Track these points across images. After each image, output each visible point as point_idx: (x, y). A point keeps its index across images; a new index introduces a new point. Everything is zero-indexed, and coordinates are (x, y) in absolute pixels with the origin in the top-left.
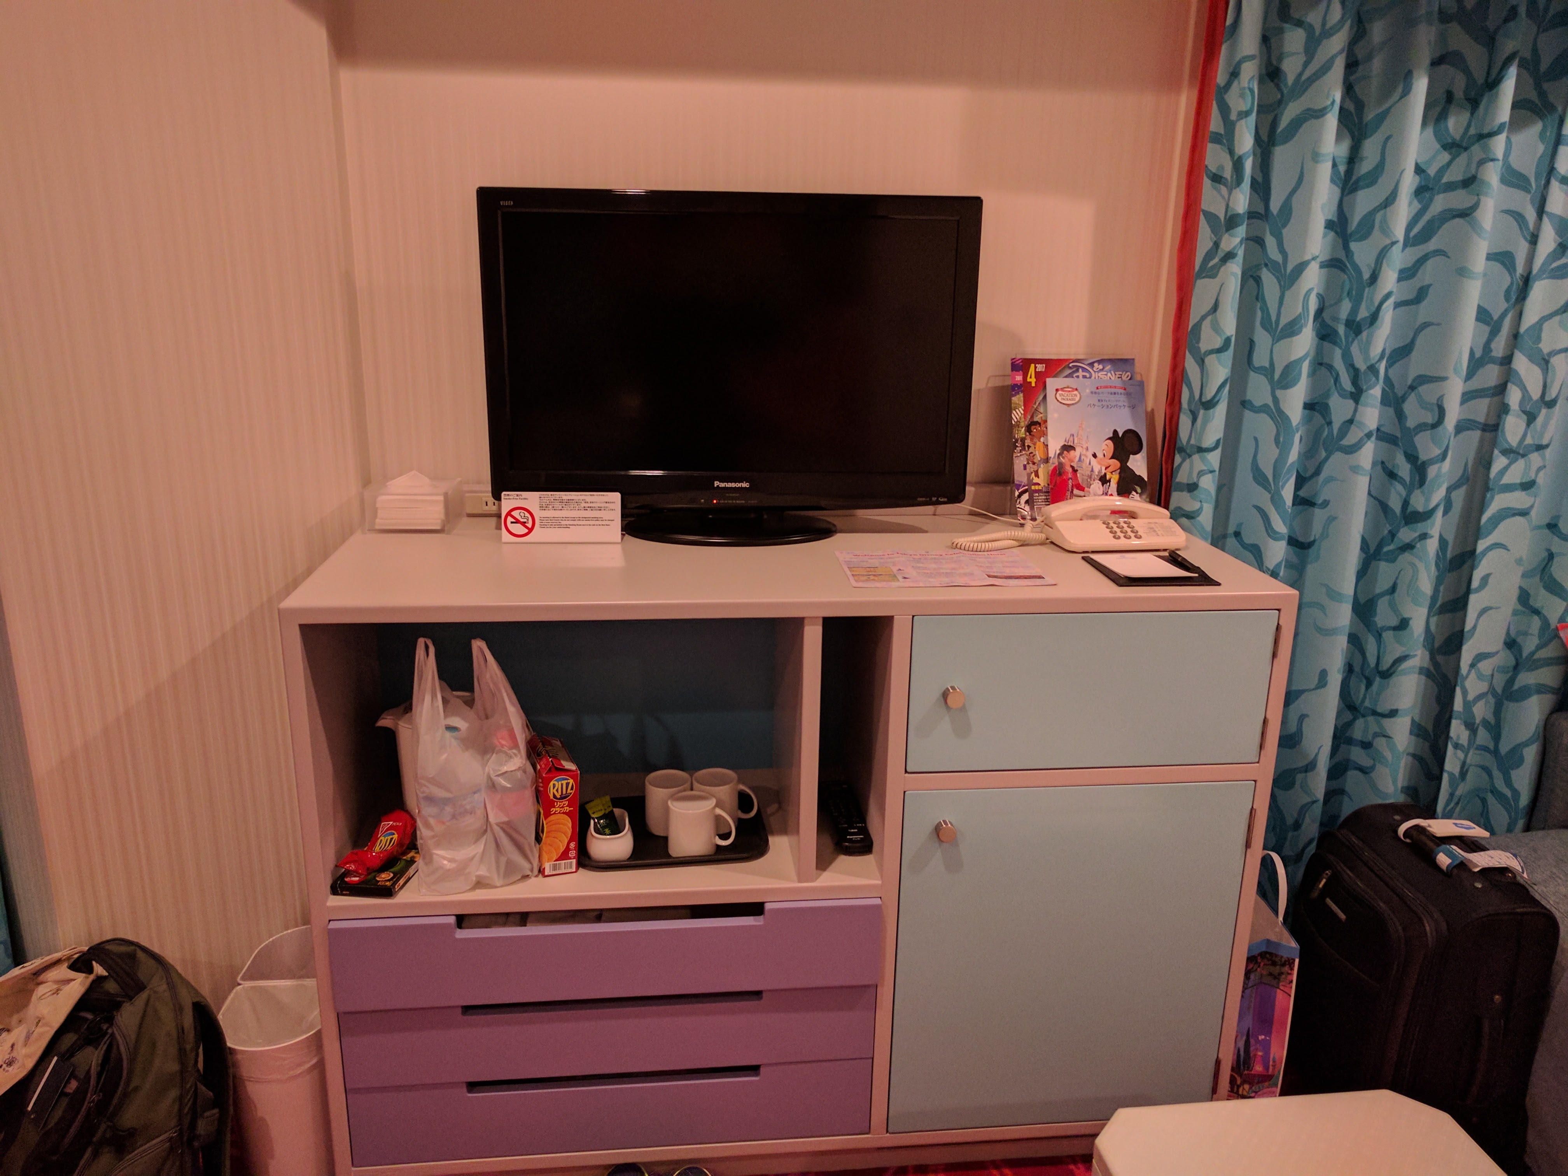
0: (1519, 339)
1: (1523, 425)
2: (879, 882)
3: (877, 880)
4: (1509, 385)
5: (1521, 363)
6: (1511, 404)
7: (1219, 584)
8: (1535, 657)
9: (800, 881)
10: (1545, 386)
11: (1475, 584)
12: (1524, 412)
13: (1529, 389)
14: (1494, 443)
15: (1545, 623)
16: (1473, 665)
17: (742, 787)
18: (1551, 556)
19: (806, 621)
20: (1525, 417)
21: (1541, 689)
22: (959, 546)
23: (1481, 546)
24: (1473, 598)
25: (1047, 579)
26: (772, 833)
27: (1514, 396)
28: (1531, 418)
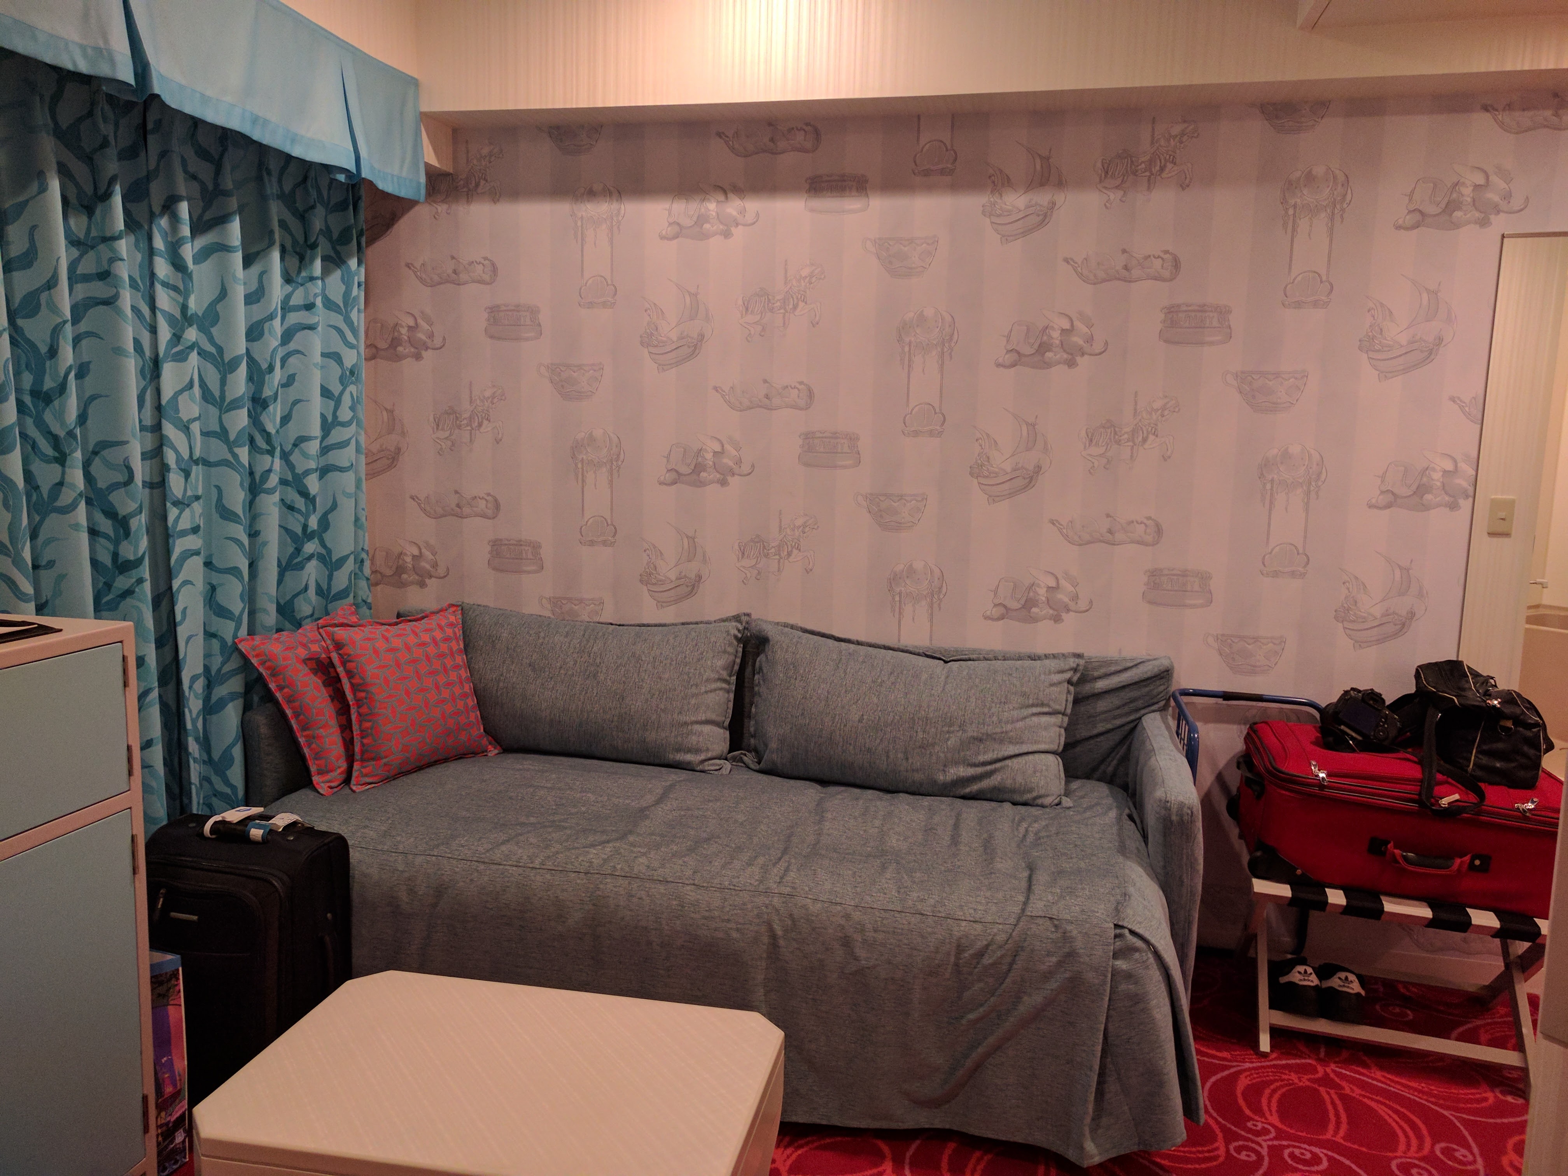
0: (162, 410)
1: (183, 480)
4: (165, 448)
5: (169, 430)
6: (170, 463)
7: (61, 630)
8: (222, 672)
10: (191, 448)
11: (178, 617)
12: (181, 469)
13: (180, 450)
14: (164, 498)
15: (223, 641)
16: (190, 688)
18: (213, 588)
20: (182, 474)
21: (233, 697)
23: (176, 584)
24: (180, 629)
27: (170, 458)
28: (187, 474)
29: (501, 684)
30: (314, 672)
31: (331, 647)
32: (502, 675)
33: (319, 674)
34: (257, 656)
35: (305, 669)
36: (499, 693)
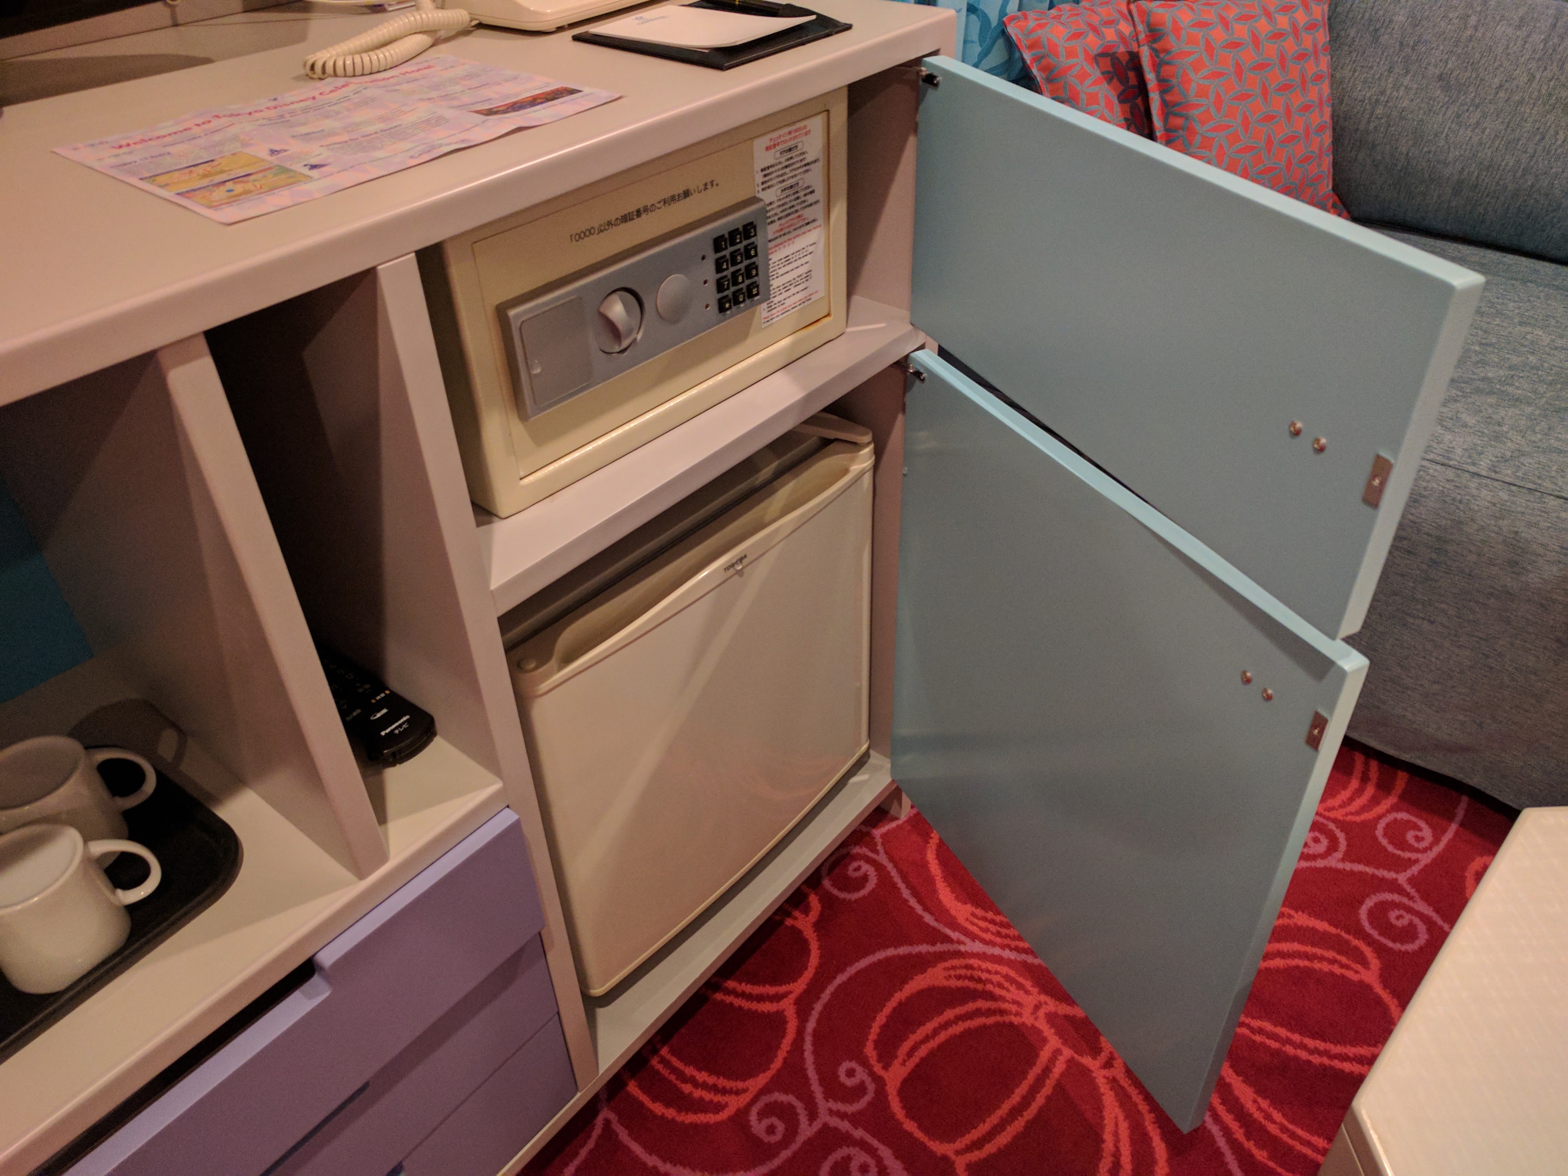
2: (497, 786)
3: (492, 784)
7: (848, 27)
9: (361, 876)
17: (103, 756)
19: (165, 359)
22: (329, 69)
25: (586, 90)
26: (217, 800)
29: (1379, 111)
30: (1108, 77)
31: (1142, 36)
32: (1383, 93)
33: (1115, 80)
34: (1032, 46)
35: (1095, 73)
36: (1372, 125)
